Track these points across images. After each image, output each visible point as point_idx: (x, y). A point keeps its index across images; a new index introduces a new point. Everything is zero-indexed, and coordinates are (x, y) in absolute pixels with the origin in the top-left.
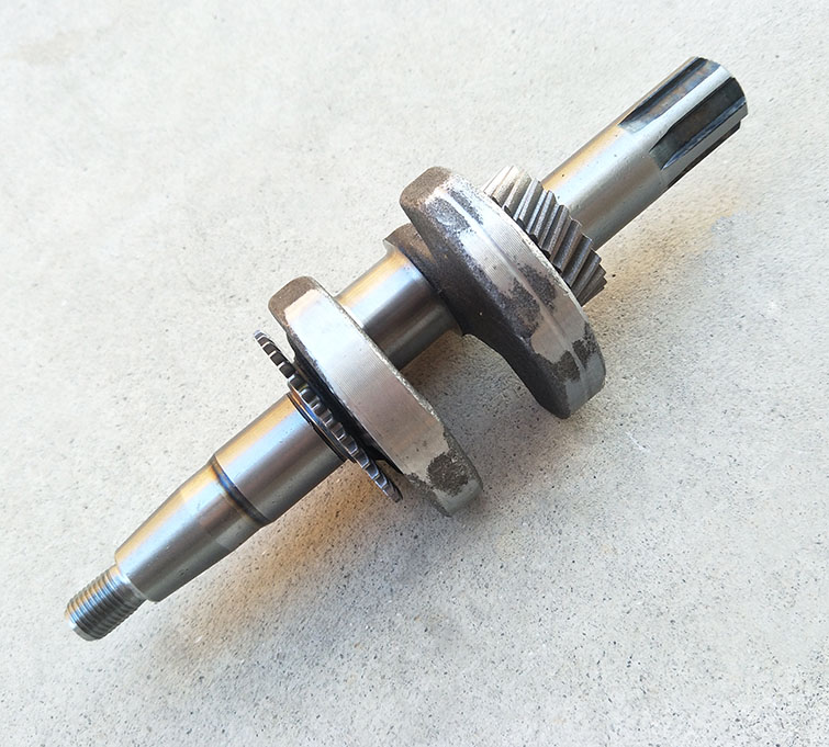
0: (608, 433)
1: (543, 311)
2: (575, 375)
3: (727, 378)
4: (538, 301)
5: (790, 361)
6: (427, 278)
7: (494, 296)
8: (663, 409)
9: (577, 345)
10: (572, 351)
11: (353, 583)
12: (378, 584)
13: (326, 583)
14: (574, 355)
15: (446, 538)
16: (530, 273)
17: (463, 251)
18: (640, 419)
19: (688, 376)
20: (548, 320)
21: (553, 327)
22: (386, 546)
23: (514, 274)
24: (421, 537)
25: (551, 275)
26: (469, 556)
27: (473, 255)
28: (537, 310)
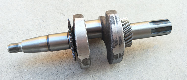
0: (115, 71)
2: (116, 59)
4: (118, 43)
6: (102, 27)
7: (112, 38)
10: (118, 54)
16: (120, 38)
17: (111, 27)
18: (122, 72)
20: (118, 47)
21: (118, 49)
23: (117, 36)
25: (123, 40)
27: (112, 29)
28: (117, 45)
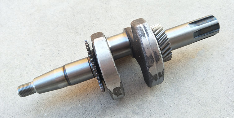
0: (158, 95)
1: (155, 63)
2: (156, 79)
3: (190, 91)
4: (155, 60)
5: (205, 91)
7: (145, 55)
8: (173, 93)
9: (160, 73)
10: (158, 74)
11: (87, 113)
12: (93, 115)
13: (80, 111)
14: (158, 75)
15: (112, 109)
16: (155, 53)
17: (142, 42)
18: (166, 94)
19: (180, 87)
20: (155, 65)
21: (156, 67)
22: (97, 106)
23: (152, 52)
24: (106, 107)
25: (160, 55)
26: (117, 115)
27: (144, 44)
28: (154, 62)
